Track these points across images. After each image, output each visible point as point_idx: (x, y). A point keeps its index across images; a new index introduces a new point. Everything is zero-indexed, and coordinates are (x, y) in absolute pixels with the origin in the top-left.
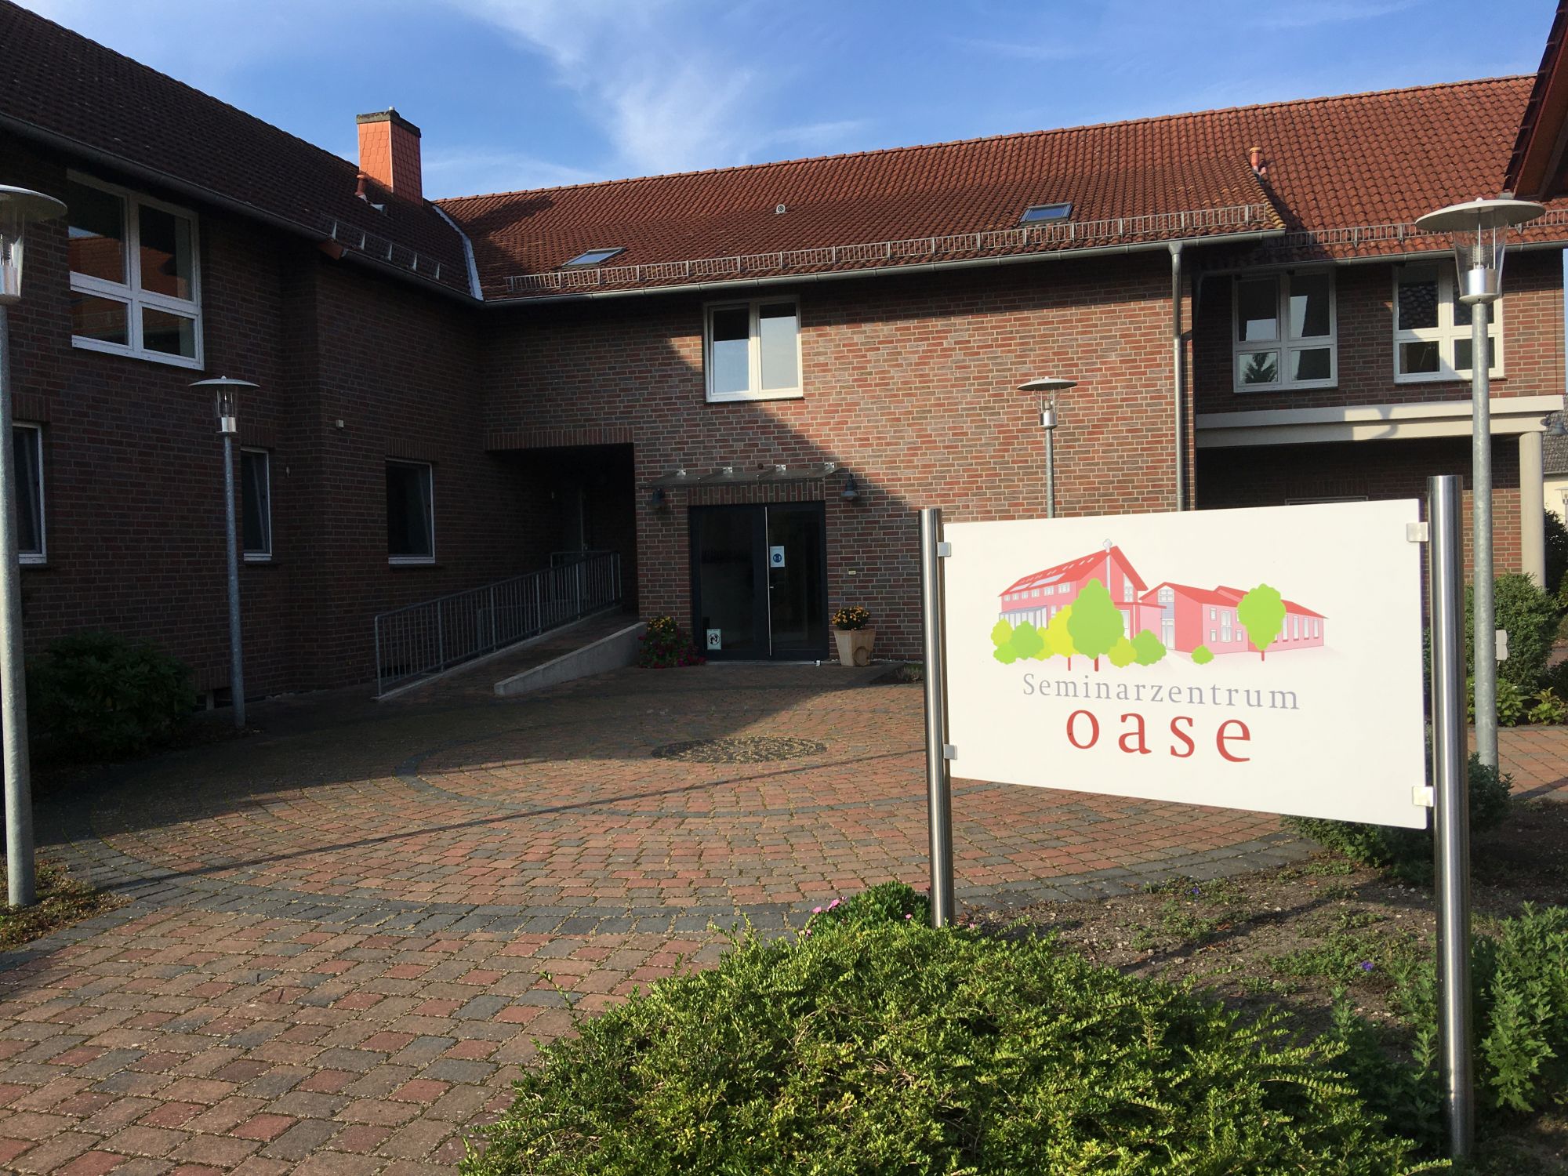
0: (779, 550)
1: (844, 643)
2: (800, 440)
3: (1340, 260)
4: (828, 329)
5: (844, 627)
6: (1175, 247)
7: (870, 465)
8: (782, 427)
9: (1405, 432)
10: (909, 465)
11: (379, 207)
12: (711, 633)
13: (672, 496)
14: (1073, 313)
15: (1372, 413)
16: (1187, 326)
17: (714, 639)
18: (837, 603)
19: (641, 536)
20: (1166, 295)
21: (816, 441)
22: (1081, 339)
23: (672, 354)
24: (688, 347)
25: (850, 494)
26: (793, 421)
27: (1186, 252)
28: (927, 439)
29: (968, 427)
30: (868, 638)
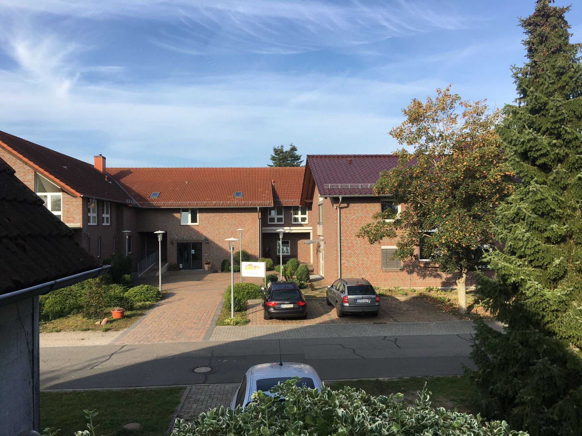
0: (193, 251)
1: (206, 267)
2: (198, 232)
3: (283, 205)
4: (203, 214)
5: (206, 264)
6: (258, 207)
7: (210, 237)
8: (195, 230)
9: (293, 231)
10: (216, 237)
11: (111, 182)
12: (180, 265)
13: (174, 242)
14: (243, 214)
15: (288, 228)
16: (260, 217)
17: (181, 266)
18: (204, 260)
19: (168, 248)
20: (257, 212)
21: (201, 232)
22: (244, 218)
23: (174, 217)
24: (177, 215)
25: (207, 242)
26: (196, 229)
27: (260, 208)
28: (220, 233)
29: (226, 231)
30: (210, 266)
